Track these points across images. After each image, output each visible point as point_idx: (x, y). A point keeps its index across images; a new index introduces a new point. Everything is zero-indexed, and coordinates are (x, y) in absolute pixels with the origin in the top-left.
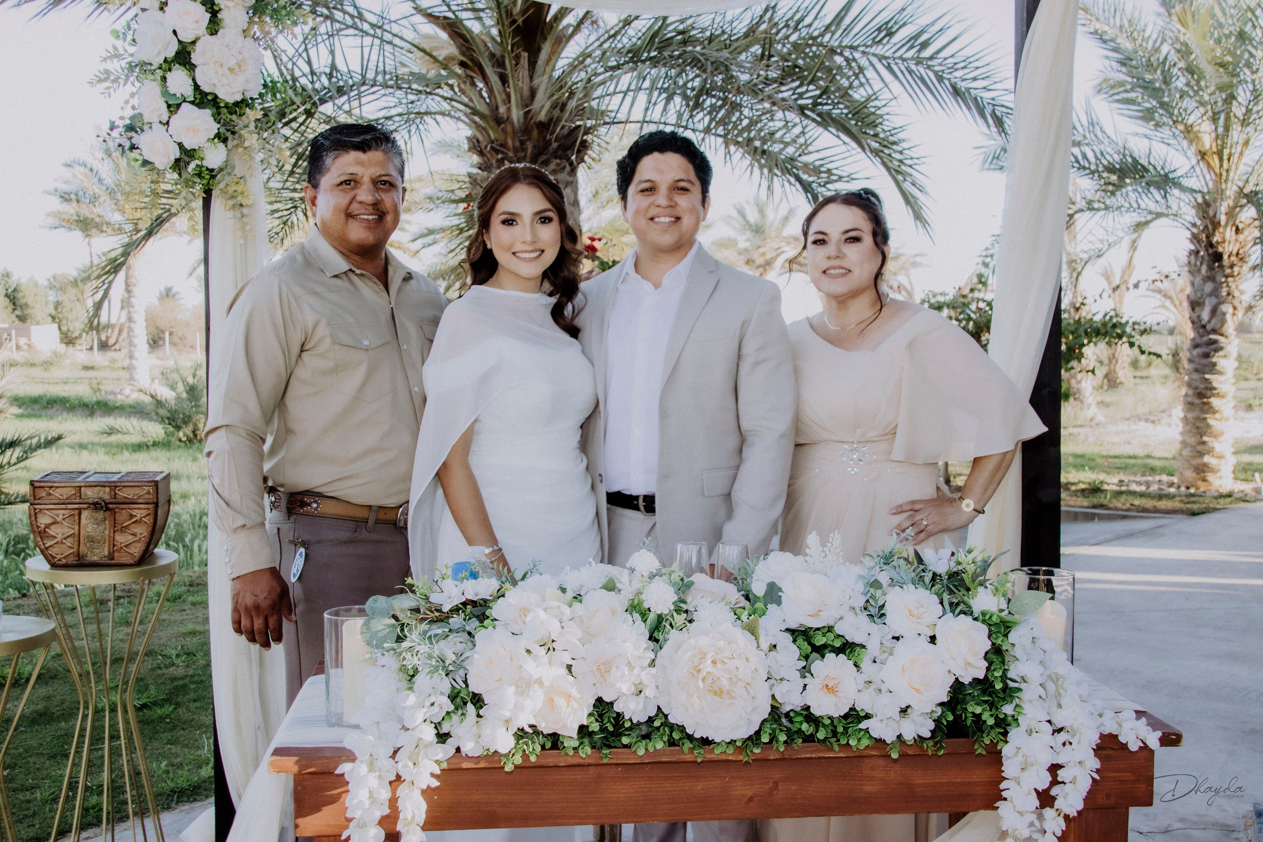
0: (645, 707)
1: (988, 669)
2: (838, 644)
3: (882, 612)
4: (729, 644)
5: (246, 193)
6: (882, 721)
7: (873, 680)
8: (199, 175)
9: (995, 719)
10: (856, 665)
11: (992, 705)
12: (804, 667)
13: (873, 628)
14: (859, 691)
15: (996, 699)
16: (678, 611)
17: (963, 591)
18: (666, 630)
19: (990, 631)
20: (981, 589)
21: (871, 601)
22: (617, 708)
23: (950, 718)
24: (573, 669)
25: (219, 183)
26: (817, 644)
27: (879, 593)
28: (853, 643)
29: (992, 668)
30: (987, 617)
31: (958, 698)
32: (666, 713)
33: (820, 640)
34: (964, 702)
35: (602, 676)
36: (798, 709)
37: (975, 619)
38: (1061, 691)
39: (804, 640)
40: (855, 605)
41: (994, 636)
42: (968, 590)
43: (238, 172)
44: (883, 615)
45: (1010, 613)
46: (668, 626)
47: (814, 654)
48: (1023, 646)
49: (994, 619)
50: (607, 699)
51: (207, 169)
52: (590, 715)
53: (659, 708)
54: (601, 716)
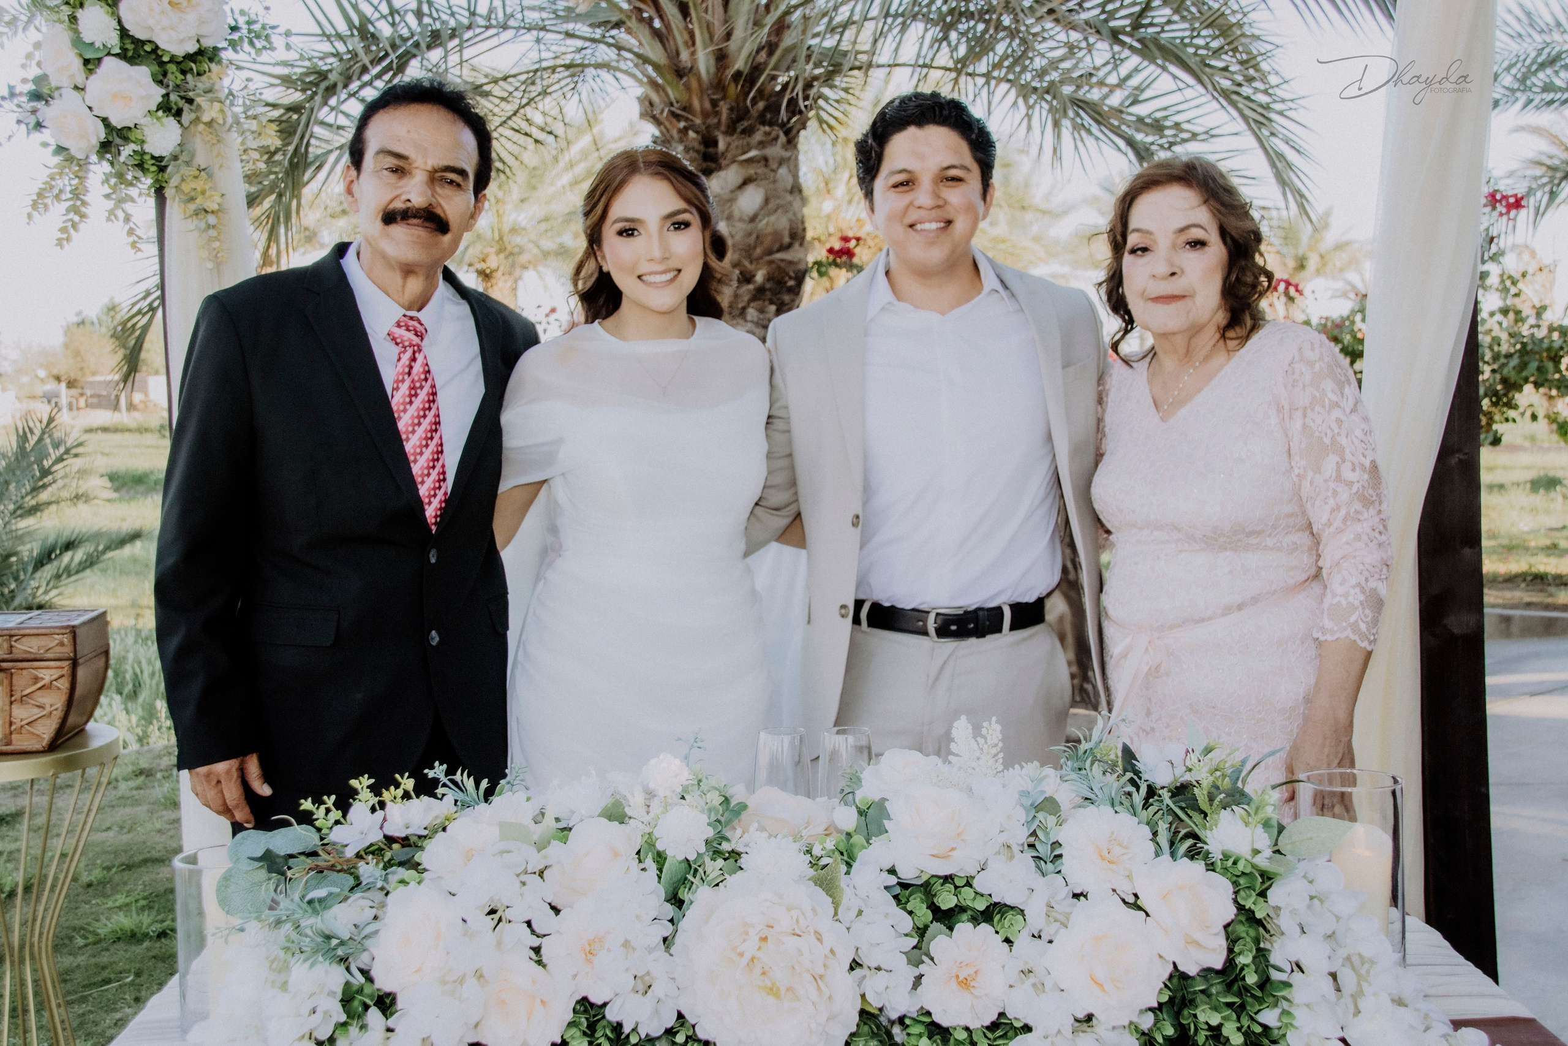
0: (657, 1011)
1: (1230, 950)
2: (981, 905)
3: (1057, 852)
4: (789, 910)
5: (208, 193)
6: (1046, 1037)
7: (1034, 969)
8: (141, 166)
9: (1245, 1034)
10: (1007, 941)
11: (1240, 1010)
12: (914, 947)
13: (1039, 882)
14: (1011, 986)
15: (1250, 1000)
16: (717, 853)
17: (1197, 817)
18: (694, 886)
19: (1235, 883)
20: (1225, 814)
21: (1039, 833)
22: (612, 1015)
23: (1170, 1031)
24: (543, 951)
25: (170, 178)
26: (944, 907)
27: (1051, 820)
28: (1005, 905)
29: (1236, 949)
30: (1230, 863)
31: (1184, 997)
32: (693, 1022)
33: (946, 900)
34: (1192, 1003)
35: (589, 961)
36: (915, 1015)
37: (1211, 867)
38: (1365, 985)
39: (922, 901)
40: (1011, 842)
41: (1242, 893)
42: (1206, 815)
43: (201, 160)
44: (1060, 856)
45: (1278, 852)
46: (696, 881)
47: (936, 926)
48: (1294, 912)
49: (1241, 866)
50: (597, 1000)
51: (153, 157)
52: (572, 1024)
53: (680, 1016)
54: (592, 1027)
